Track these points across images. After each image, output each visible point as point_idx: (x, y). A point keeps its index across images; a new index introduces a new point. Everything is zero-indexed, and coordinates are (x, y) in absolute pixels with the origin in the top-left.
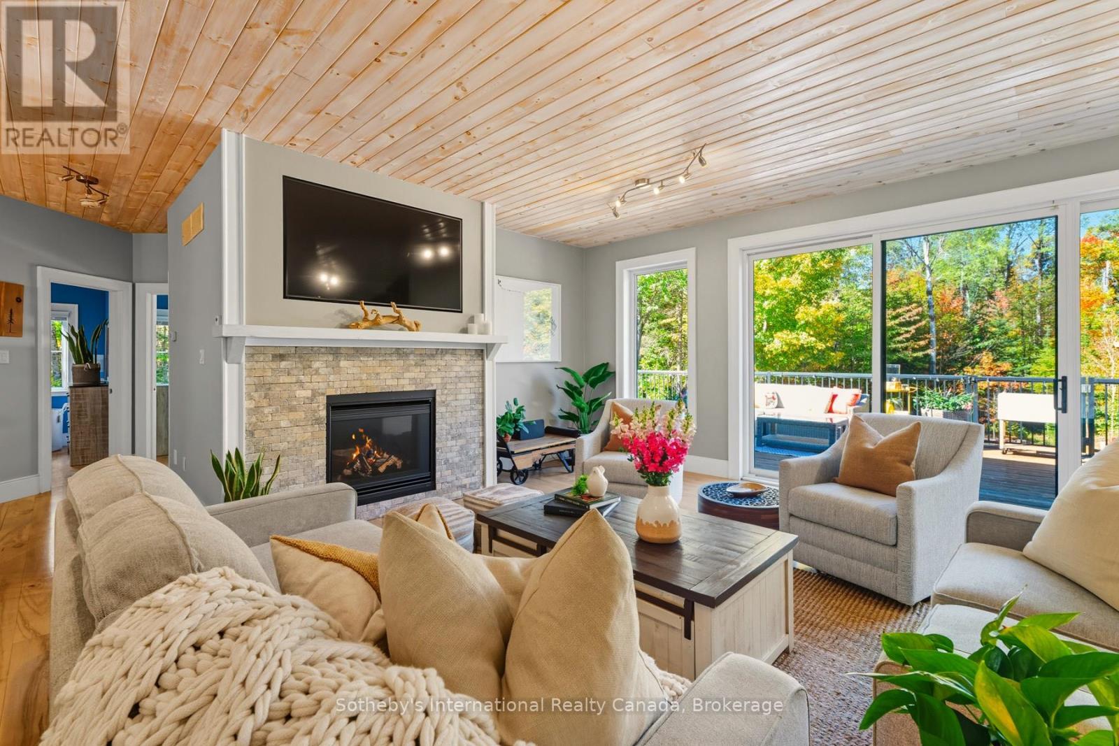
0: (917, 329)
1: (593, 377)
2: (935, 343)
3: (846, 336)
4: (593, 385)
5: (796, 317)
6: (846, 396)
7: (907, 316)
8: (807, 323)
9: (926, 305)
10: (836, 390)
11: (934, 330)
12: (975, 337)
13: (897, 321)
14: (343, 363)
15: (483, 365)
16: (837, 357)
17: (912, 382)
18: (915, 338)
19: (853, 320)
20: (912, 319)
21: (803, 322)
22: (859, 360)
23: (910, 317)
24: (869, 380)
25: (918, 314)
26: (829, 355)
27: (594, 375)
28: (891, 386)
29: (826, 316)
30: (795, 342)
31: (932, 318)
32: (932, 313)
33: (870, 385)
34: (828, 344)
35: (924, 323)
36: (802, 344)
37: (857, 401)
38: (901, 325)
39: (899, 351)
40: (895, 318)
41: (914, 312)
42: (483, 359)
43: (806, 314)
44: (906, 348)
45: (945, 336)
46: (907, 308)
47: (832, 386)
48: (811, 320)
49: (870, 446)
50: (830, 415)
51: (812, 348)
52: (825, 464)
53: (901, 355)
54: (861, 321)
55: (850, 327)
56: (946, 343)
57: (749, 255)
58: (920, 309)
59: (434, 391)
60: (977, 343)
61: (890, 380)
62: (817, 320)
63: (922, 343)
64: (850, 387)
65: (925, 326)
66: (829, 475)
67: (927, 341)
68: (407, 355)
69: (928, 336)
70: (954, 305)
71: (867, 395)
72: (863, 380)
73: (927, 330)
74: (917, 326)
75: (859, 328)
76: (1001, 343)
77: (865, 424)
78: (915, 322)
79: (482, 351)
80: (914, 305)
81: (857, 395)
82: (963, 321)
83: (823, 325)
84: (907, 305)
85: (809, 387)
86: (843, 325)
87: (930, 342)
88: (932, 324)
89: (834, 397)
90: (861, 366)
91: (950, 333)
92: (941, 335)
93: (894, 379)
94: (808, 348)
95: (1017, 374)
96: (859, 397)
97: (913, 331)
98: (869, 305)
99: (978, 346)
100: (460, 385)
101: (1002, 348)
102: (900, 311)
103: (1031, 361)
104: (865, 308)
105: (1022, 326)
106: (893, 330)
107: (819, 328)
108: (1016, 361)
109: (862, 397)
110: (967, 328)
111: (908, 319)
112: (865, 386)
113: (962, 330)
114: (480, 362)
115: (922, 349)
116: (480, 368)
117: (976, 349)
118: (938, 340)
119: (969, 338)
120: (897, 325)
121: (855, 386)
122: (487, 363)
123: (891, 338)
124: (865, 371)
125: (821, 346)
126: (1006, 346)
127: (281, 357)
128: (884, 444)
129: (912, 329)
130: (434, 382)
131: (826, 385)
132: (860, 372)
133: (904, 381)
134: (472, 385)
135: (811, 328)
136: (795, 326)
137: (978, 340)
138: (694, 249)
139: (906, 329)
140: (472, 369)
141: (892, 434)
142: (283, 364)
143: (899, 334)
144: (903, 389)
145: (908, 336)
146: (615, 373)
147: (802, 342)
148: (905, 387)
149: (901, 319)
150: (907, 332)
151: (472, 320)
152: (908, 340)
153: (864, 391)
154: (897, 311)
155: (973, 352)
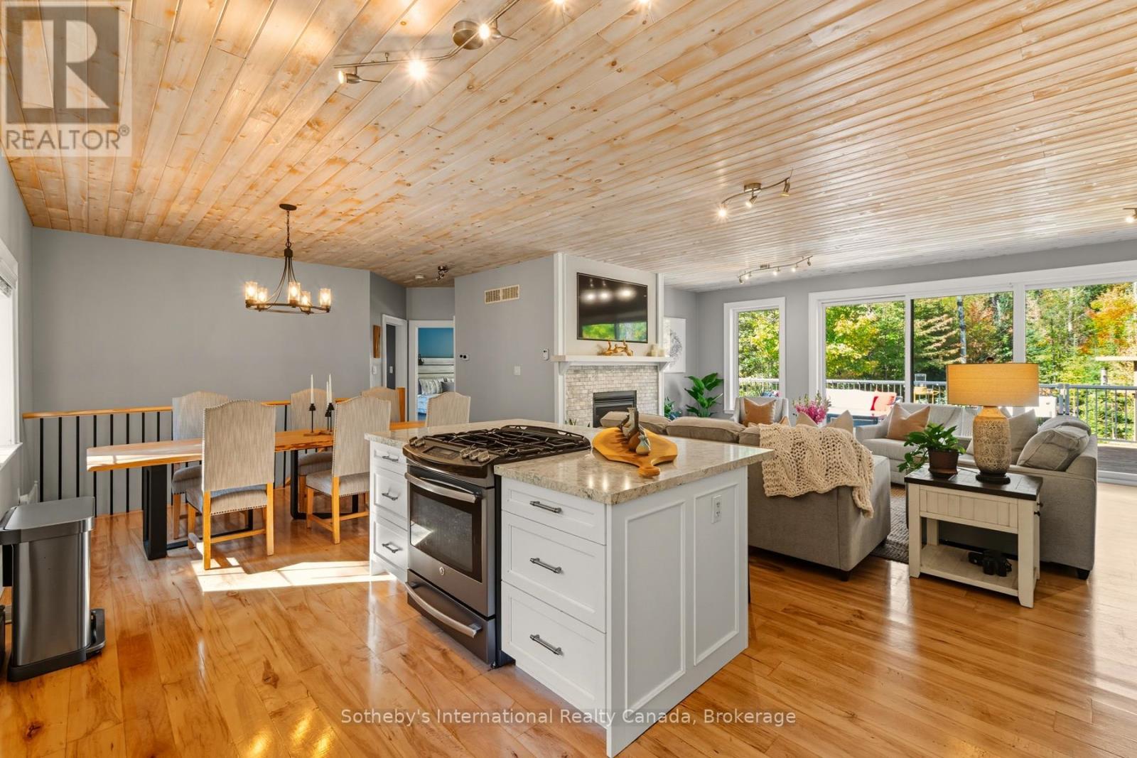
0: (947, 339)
1: (709, 383)
2: (965, 352)
3: (879, 345)
4: (709, 388)
5: (835, 330)
6: (885, 397)
7: (938, 326)
8: (845, 336)
9: (957, 315)
10: (876, 393)
11: (964, 339)
12: (1004, 346)
13: (929, 331)
14: (600, 375)
15: (658, 376)
16: (872, 365)
17: (936, 388)
18: (946, 346)
19: (885, 330)
20: (943, 329)
21: (841, 334)
22: (891, 367)
23: (940, 327)
24: (902, 386)
25: (948, 324)
26: (864, 364)
27: (709, 381)
28: (919, 390)
29: (862, 329)
30: (834, 352)
31: (962, 328)
32: (962, 323)
33: (903, 389)
34: (864, 354)
35: (954, 332)
36: (841, 354)
37: (894, 401)
38: (933, 334)
39: (930, 359)
40: (926, 328)
41: (945, 322)
42: (657, 372)
43: (844, 327)
44: (937, 357)
45: (975, 344)
46: (938, 319)
47: (873, 391)
48: (848, 332)
49: (904, 418)
50: (873, 412)
51: (849, 358)
52: (879, 429)
53: (932, 363)
54: (894, 330)
55: (883, 337)
56: (976, 352)
57: (823, 303)
58: (951, 319)
59: (636, 391)
60: (1006, 351)
61: (919, 386)
62: (854, 332)
63: (953, 352)
64: (887, 391)
65: (956, 335)
66: (883, 434)
67: (957, 350)
68: (624, 369)
69: (958, 345)
70: (984, 315)
71: (901, 397)
72: (898, 386)
73: (957, 339)
74: (948, 335)
75: (890, 337)
76: (1030, 352)
77: (901, 408)
78: (945, 332)
79: (657, 367)
80: (945, 316)
81: (893, 397)
82: (994, 330)
83: (860, 337)
84: (938, 316)
85: (855, 391)
86: (878, 335)
87: (960, 351)
88: (963, 333)
89: (875, 398)
90: (893, 373)
91: (979, 342)
92: (970, 344)
93: (922, 385)
94: (846, 357)
95: (1045, 381)
96: (895, 398)
97: (944, 341)
98: (902, 315)
99: (1007, 354)
100: (647, 388)
101: (1031, 356)
102: (931, 321)
103: (1060, 368)
104: (897, 318)
105: (1052, 334)
106: (925, 339)
107: (855, 340)
108: (1045, 369)
109: (897, 399)
110: (997, 337)
111: (939, 329)
112: (899, 390)
113: (990, 339)
114: (656, 374)
115: (952, 357)
116: (655, 377)
117: (1006, 357)
118: (968, 348)
119: (998, 347)
120: (928, 334)
121: (891, 390)
122: (660, 374)
123: (923, 347)
124: (897, 378)
125: (858, 356)
126: (1035, 355)
127: (576, 372)
128: (911, 417)
129: (943, 338)
130: (635, 386)
131: (868, 389)
132: (893, 379)
133: (929, 387)
134: (652, 388)
135: (848, 340)
136: (834, 338)
137: (1007, 348)
138: (784, 298)
139: (937, 338)
140: (652, 377)
141: (916, 412)
142: (578, 376)
143: (930, 343)
144: (928, 392)
145: (939, 344)
146: (723, 380)
147: (840, 352)
148: (930, 391)
149: (932, 329)
150: (938, 341)
151: (652, 347)
152: (939, 349)
153: (898, 394)
154: (929, 321)
155: (1002, 359)
